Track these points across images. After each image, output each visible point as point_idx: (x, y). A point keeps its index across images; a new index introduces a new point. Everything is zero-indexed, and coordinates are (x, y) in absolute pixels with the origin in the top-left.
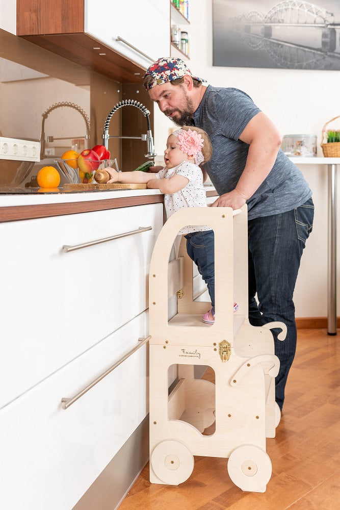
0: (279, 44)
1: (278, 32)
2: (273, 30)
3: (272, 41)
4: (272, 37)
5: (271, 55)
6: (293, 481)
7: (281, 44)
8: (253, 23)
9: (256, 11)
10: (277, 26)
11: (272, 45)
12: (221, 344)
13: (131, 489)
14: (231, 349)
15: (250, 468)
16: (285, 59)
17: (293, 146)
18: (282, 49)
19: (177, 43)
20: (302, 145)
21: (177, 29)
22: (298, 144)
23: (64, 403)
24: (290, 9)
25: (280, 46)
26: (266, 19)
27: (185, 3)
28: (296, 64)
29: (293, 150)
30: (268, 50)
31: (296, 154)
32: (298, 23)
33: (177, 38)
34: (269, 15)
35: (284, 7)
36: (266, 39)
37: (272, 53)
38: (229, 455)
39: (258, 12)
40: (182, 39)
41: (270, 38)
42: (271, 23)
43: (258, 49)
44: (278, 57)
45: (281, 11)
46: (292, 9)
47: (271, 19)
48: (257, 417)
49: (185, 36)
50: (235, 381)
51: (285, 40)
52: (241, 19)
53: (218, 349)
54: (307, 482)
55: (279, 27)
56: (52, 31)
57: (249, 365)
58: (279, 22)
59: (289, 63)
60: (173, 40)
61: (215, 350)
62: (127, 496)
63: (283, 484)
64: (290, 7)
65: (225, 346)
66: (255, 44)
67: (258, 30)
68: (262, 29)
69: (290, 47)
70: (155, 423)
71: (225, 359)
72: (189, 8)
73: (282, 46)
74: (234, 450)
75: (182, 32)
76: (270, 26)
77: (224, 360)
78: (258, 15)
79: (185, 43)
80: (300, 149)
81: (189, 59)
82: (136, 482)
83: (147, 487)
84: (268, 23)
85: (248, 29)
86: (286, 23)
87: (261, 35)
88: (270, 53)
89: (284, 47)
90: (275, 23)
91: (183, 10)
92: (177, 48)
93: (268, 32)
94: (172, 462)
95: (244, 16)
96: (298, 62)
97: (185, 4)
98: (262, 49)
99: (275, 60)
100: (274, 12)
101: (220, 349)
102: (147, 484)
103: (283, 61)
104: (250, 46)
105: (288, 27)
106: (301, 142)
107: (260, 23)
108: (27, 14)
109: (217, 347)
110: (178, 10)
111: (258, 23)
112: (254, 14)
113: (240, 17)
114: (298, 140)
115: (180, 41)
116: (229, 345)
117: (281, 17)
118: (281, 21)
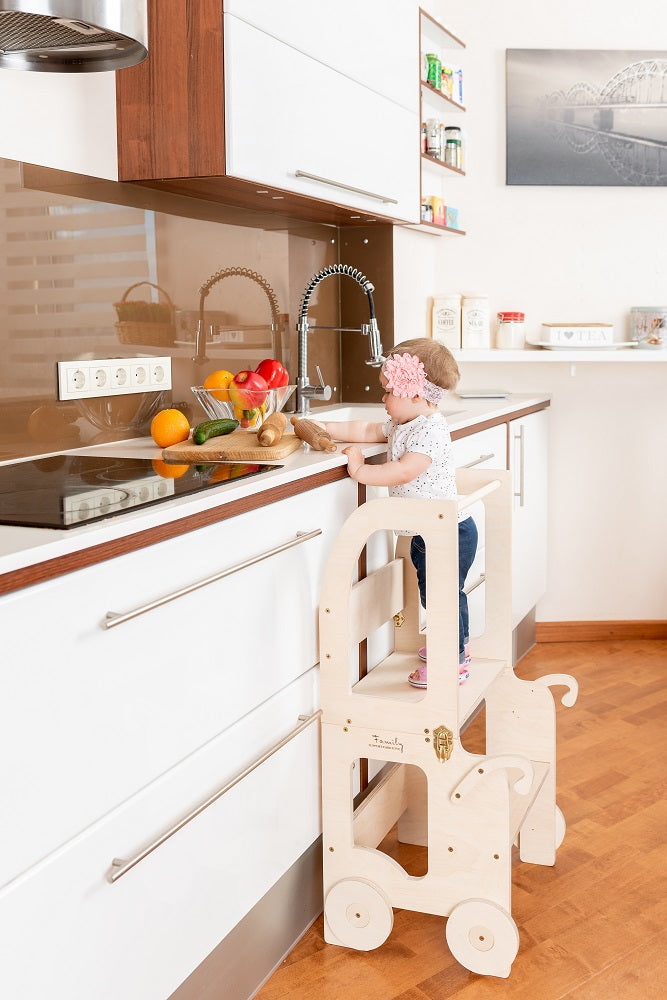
0: (626, 142)
1: (626, 120)
2: (615, 116)
3: (613, 136)
4: (612, 130)
5: (612, 163)
6: (562, 958)
7: (629, 142)
8: (579, 105)
9: (584, 83)
10: (624, 108)
11: (613, 144)
12: (436, 732)
13: (293, 952)
14: (454, 740)
15: (482, 938)
16: (637, 168)
17: (645, 327)
18: (631, 150)
19: (437, 151)
20: (661, 326)
21: (437, 127)
22: (654, 324)
23: (115, 867)
24: (648, 78)
25: (628, 146)
26: (603, 97)
27: (454, 74)
28: (658, 178)
29: (644, 335)
30: (605, 154)
31: (650, 342)
32: (662, 102)
33: (438, 142)
34: (609, 90)
35: (636, 74)
36: (604, 133)
37: (614, 159)
38: (450, 914)
39: (589, 85)
40: (449, 141)
41: (609, 132)
42: (613, 103)
43: (587, 151)
44: (624, 164)
45: (631, 81)
46: (651, 76)
47: (611, 97)
48: (496, 857)
49: (454, 135)
50: (458, 796)
51: (636, 135)
52: (556, 98)
53: (432, 739)
54: (583, 960)
55: (626, 110)
56: (174, 173)
57: (481, 771)
58: (627, 102)
59: (644, 176)
60: (430, 146)
61: (428, 740)
62: (283, 964)
63: (542, 964)
64: (648, 72)
65: (442, 735)
66: (582, 144)
67: (588, 117)
68: (595, 116)
69: (646, 146)
70: (332, 849)
71: (443, 757)
72: (463, 83)
73: (632, 145)
74: (458, 905)
75: (447, 128)
76: (610, 109)
77: (441, 760)
78: (588, 89)
79: (456, 148)
80: (658, 333)
81: (464, 174)
82: (303, 939)
83: (318, 950)
84: (606, 104)
85: (569, 117)
86: (639, 103)
87: (593, 126)
88: (610, 158)
89: (636, 146)
90: (619, 103)
91: (450, 89)
92: (438, 161)
93: (606, 121)
94: (358, 915)
95: (562, 92)
96: (661, 174)
97: (456, 77)
98: (595, 152)
99: (620, 172)
100: (617, 82)
101: (435, 739)
102: (319, 945)
103: (633, 172)
104: (573, 147)
105: (644, 110)
106: (660, 320)
107: (592, 104)
108: (133, 143)
109: (431, 736)
110: (438, 92)
111: (587, 104)
112: (582, 88)
113: (556, 95)
114: (653, 318)
115: (444, 144)
116: (450, 734)
117: (629, 91)
118: (630, 99)
